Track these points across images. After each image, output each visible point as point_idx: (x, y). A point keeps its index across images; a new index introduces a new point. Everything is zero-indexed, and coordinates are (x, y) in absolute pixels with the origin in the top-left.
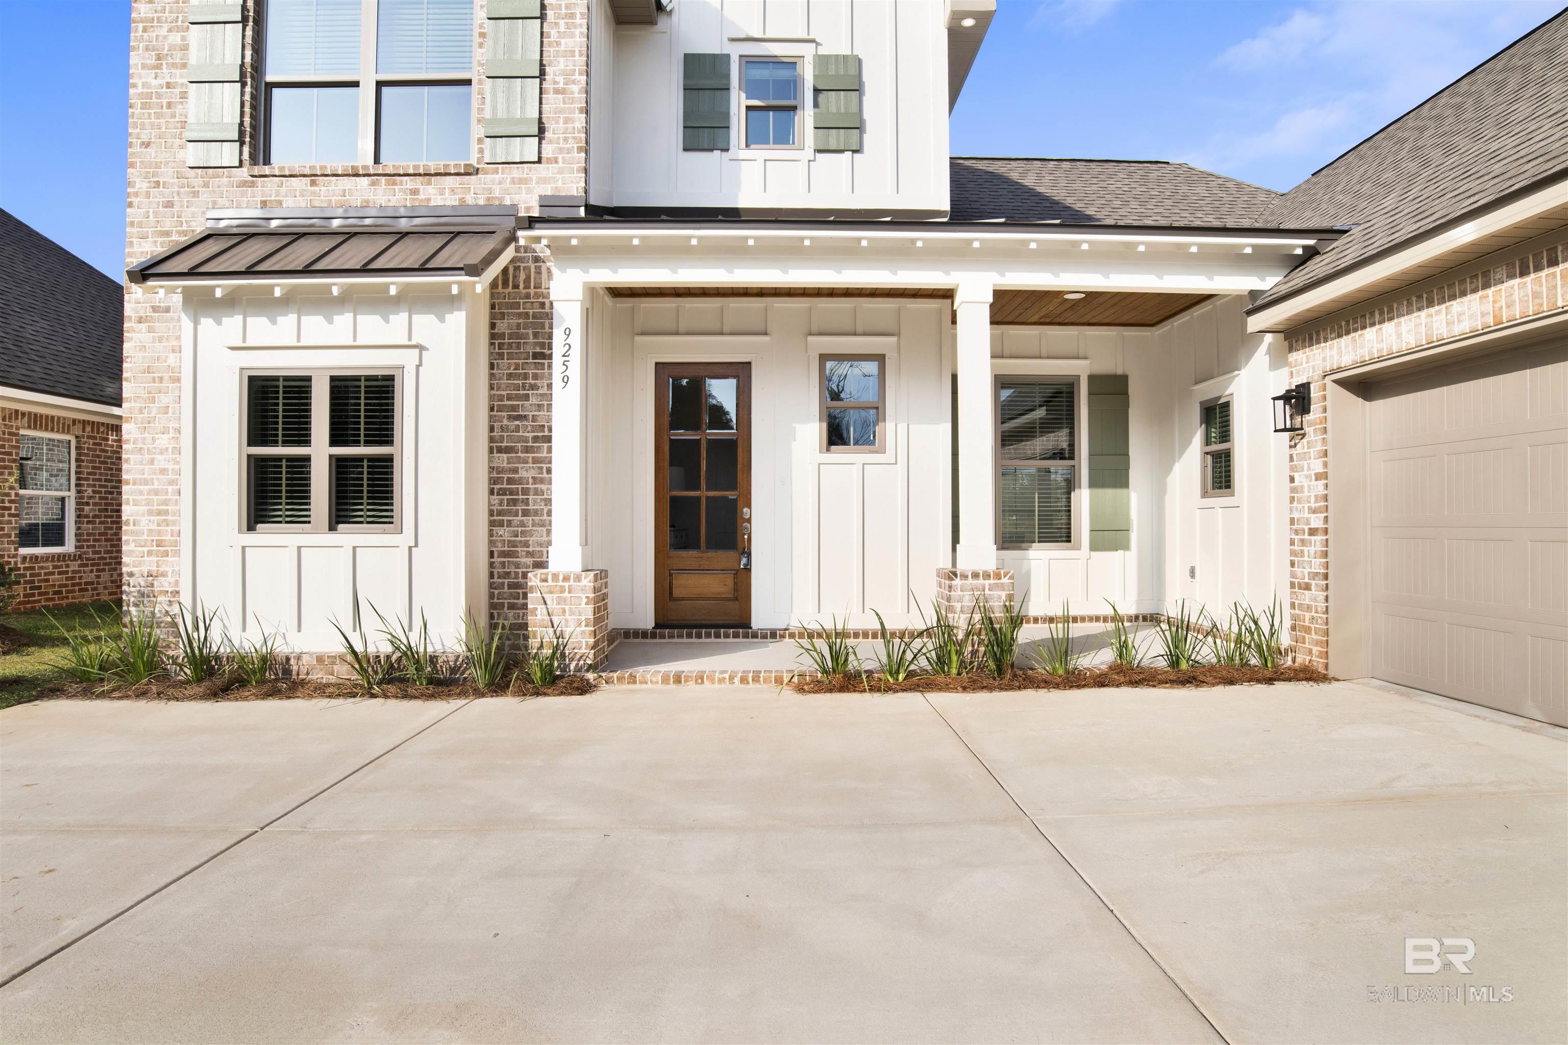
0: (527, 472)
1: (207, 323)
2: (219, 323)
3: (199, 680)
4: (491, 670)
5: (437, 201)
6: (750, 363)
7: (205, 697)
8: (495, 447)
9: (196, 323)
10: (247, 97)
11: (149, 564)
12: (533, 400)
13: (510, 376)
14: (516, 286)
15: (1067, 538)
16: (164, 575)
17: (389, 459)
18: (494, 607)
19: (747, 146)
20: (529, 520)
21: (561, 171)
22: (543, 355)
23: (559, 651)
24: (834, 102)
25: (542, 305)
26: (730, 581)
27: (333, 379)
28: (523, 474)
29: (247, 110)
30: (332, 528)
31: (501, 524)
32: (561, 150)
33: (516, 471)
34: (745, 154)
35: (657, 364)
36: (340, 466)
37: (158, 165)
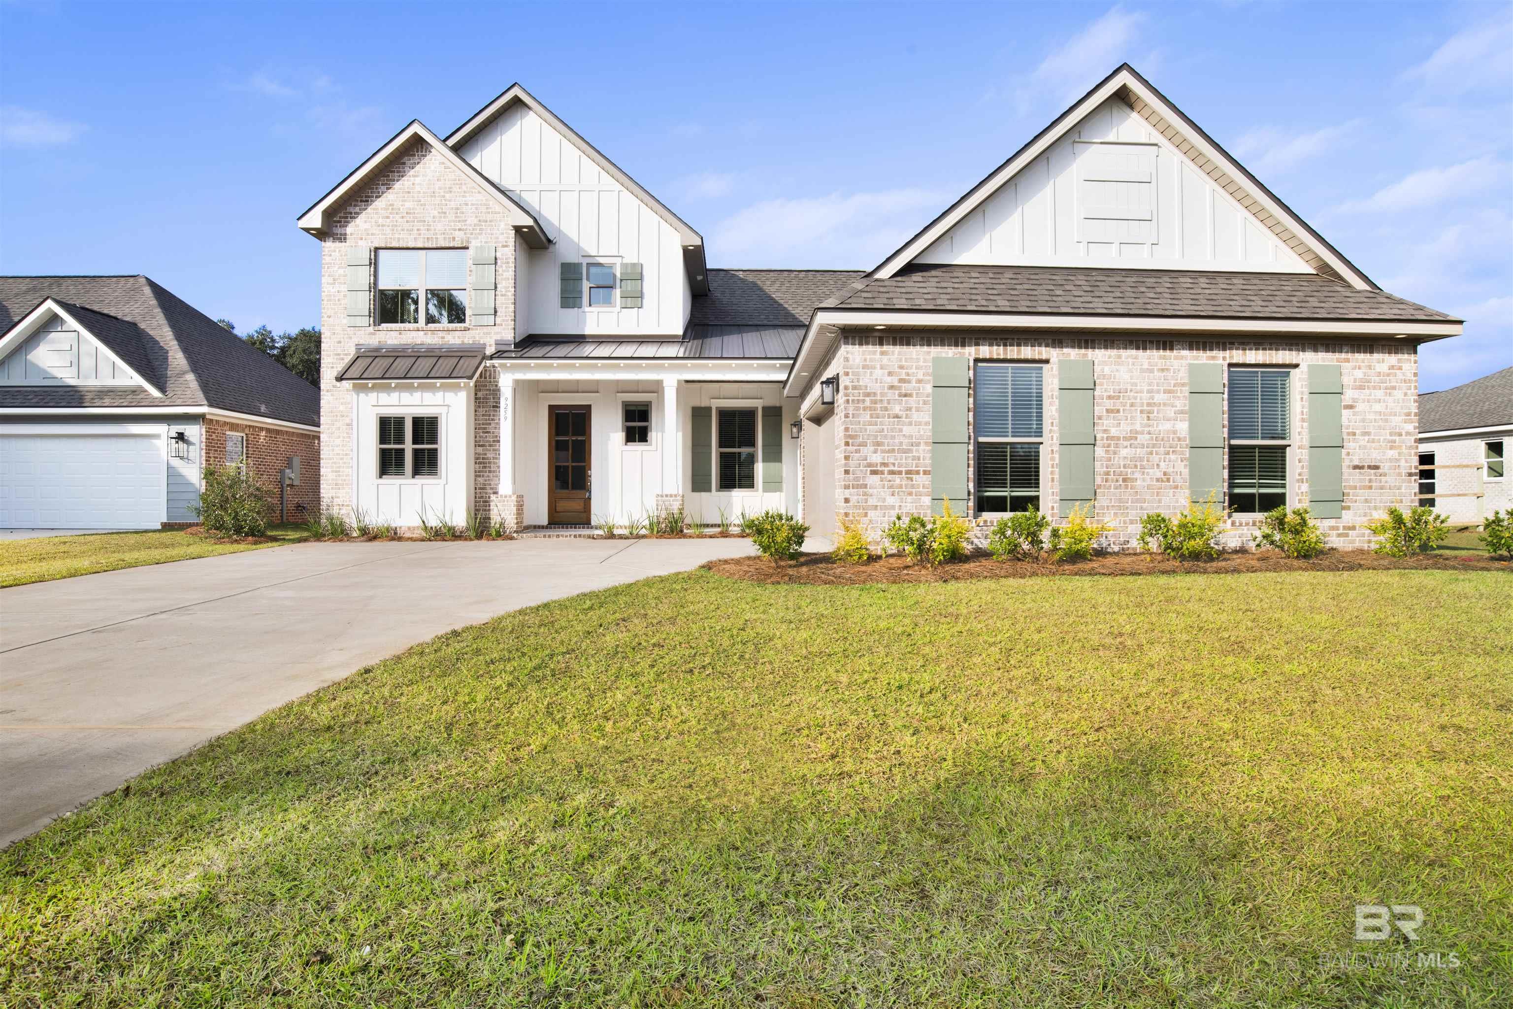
0: (490, 455)
1: (362, 395)
2: (367, 395)
3: (363, 535)
4: (476, 530)
5: (452, 341)
6: (590, 406)
7: (366, 541)
8: (477, 444)
9: (358, 396)
10: (372, 297)
11: (332, 493)
12: (493, 425)
13: (483, 415)
14: (485, 378)
15: (751, 486)
16: (338, 497)
17: (436, 450)
18: (477, 510)
19: (590, 305)
20: (491, 475)
21: (504, 329)
22: (496, 407)
23: (502, 524)
24: (629, 286)
25: (496, 386)
26: (582, 504)
27: (413, 418)
28: (488, 455)
29: (372, 302)
30: (413, 477)
31: (480, 476)
32: (504, 320)
33: (486, 454)
34: (587, 309)
35: (549, 406)
36: (416, 452)
37: (334, 326)
